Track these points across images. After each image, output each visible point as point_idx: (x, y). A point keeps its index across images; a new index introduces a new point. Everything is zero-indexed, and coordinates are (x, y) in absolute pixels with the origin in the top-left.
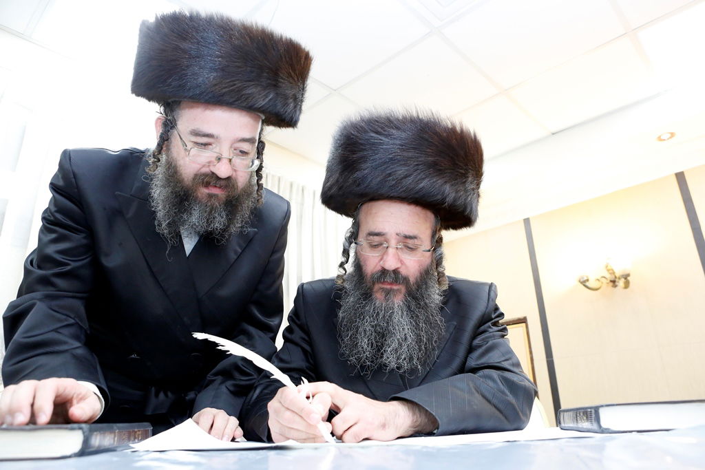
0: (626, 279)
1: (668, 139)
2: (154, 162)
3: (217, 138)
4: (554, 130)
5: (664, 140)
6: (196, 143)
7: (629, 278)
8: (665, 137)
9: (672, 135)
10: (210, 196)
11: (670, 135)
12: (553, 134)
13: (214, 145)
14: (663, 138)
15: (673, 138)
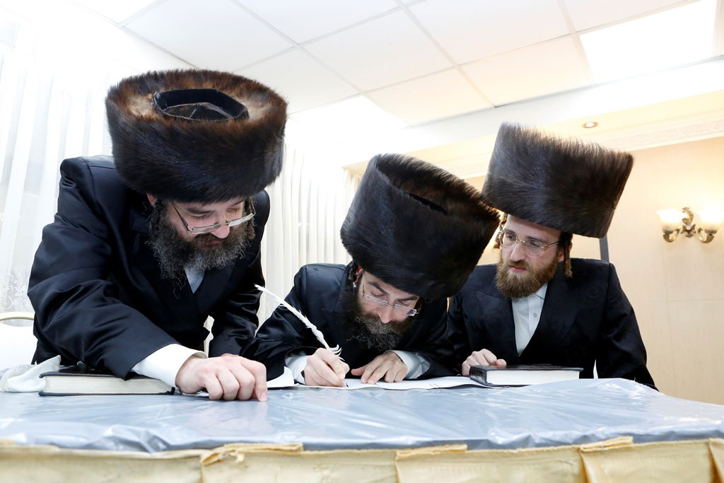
1: (592, 127)
4: (497, 104)
5: (589, 127)
8: (590, 124)
9: (596, 124)
11: (593, 124)
12: (496, 107)
14: (587, 125)
15: (596, 127)
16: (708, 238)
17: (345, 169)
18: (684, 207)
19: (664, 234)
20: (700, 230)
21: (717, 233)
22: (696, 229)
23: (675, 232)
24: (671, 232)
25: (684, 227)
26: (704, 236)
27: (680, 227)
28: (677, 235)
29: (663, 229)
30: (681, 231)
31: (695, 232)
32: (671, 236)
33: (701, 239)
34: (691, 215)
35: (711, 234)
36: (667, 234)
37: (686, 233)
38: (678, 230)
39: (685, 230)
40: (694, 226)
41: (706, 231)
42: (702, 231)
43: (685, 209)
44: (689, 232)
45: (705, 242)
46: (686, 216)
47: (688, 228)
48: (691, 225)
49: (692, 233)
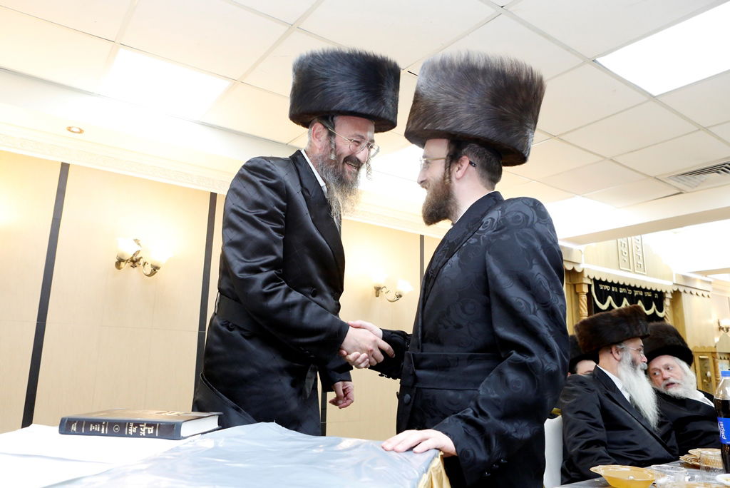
1: (75, 132)
5: (72, 131)
8: (75, 129)
9: (81, 131)
11: (78, 130)
14: (72, 129)
15: (81, 134)
16: (151, 273)
18: (136, 239)
19: (117, 261)
20: (144, 264)
21: (160, 269)
22: (141, 262)
23: (125, 261)
24: (123, 260)
25: (132, 258)
26: (148, 269)
28: (126, 263)
29: (118, 257)
30: (130, 261)
31: (139, 264)
32: (123, 264)
33: (144, 271)
34: (141, 249)
35: (155, 269)
36: (119, 262)
37: (131, 263)
38: (128, 260)
39: (132, 261)
40: (141, 258)
41: (152, 266)
42: (146, 265)
43: (137, 242)
44: (134, 262)
45: (147, 275)
46: (137, 248)
47: (134, 259)
48: (138, 256)
49: (136, 264)
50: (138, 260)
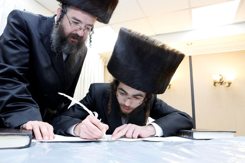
0: (169, 86)
1: (190, 45)
2: (57, 24)
3: (82, 22)
4: (157, 34)
6: (73, 22)
7: (170, 86)
8: (189, 44)
9: (191, 44)
10: (73, 42)
11: (190, 44)
12: (157, 35)
13: (79, 24)
14: (188, 44)
15: (191, 45)
17: (99, 54)
18: (220, 74)
19: (214, 83)
20: (225, 83)
21: (232, 84)
22: (224, 82)
23: (217, 83)
24: (216, 83)
25: (220, 82)
26: (227, 84)
27: (219, 81)
28: (218, 84)
29: (214, 82)
30: (219, 83)
31: (223, 83)
32: (216, 84)
33: (226, 86)
34: (222, 77)
35: (230, 84)
36: (215, 83)
37: (220, 84)
38: (218, 82)
39: (220, 83)
40: (223, 81)
41: (228, 83)
42: (226, 83)
43: (220, 75)
44: (221, 83)
45: (227, 87)
46: (221, 77)
47: (221, 82)
48: (222, 81)
49: (222, 84)
50: (223, 82)
